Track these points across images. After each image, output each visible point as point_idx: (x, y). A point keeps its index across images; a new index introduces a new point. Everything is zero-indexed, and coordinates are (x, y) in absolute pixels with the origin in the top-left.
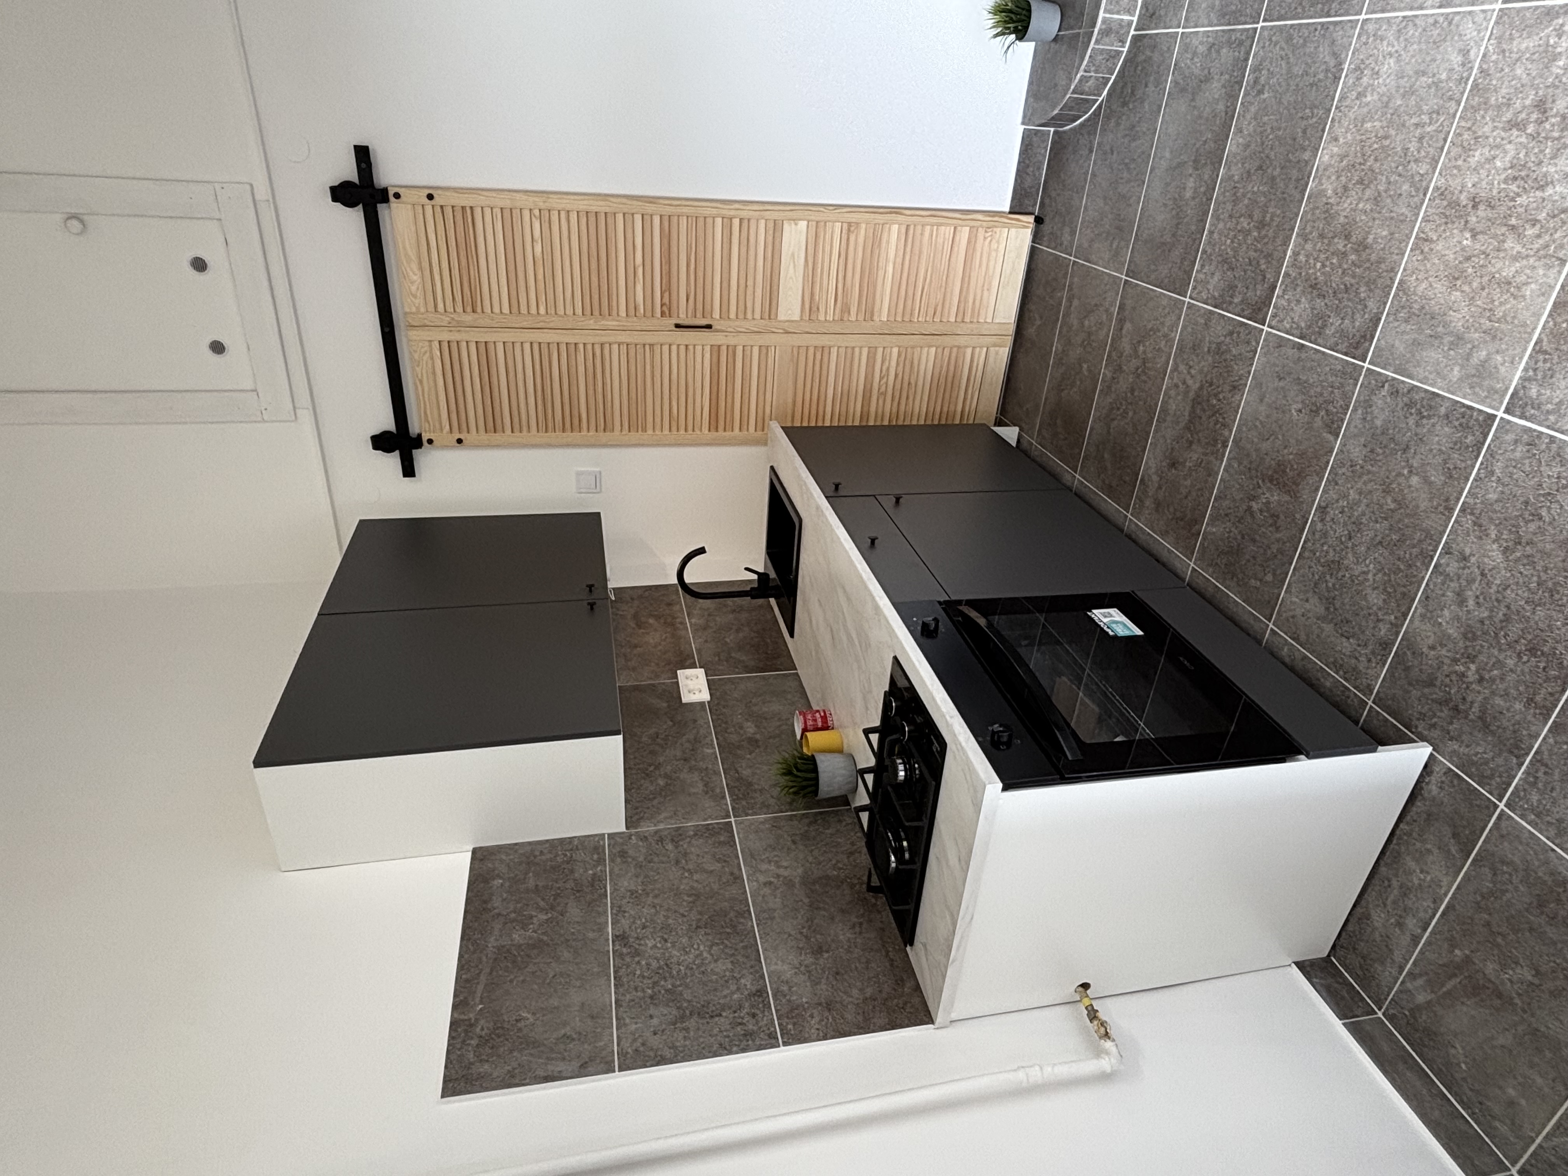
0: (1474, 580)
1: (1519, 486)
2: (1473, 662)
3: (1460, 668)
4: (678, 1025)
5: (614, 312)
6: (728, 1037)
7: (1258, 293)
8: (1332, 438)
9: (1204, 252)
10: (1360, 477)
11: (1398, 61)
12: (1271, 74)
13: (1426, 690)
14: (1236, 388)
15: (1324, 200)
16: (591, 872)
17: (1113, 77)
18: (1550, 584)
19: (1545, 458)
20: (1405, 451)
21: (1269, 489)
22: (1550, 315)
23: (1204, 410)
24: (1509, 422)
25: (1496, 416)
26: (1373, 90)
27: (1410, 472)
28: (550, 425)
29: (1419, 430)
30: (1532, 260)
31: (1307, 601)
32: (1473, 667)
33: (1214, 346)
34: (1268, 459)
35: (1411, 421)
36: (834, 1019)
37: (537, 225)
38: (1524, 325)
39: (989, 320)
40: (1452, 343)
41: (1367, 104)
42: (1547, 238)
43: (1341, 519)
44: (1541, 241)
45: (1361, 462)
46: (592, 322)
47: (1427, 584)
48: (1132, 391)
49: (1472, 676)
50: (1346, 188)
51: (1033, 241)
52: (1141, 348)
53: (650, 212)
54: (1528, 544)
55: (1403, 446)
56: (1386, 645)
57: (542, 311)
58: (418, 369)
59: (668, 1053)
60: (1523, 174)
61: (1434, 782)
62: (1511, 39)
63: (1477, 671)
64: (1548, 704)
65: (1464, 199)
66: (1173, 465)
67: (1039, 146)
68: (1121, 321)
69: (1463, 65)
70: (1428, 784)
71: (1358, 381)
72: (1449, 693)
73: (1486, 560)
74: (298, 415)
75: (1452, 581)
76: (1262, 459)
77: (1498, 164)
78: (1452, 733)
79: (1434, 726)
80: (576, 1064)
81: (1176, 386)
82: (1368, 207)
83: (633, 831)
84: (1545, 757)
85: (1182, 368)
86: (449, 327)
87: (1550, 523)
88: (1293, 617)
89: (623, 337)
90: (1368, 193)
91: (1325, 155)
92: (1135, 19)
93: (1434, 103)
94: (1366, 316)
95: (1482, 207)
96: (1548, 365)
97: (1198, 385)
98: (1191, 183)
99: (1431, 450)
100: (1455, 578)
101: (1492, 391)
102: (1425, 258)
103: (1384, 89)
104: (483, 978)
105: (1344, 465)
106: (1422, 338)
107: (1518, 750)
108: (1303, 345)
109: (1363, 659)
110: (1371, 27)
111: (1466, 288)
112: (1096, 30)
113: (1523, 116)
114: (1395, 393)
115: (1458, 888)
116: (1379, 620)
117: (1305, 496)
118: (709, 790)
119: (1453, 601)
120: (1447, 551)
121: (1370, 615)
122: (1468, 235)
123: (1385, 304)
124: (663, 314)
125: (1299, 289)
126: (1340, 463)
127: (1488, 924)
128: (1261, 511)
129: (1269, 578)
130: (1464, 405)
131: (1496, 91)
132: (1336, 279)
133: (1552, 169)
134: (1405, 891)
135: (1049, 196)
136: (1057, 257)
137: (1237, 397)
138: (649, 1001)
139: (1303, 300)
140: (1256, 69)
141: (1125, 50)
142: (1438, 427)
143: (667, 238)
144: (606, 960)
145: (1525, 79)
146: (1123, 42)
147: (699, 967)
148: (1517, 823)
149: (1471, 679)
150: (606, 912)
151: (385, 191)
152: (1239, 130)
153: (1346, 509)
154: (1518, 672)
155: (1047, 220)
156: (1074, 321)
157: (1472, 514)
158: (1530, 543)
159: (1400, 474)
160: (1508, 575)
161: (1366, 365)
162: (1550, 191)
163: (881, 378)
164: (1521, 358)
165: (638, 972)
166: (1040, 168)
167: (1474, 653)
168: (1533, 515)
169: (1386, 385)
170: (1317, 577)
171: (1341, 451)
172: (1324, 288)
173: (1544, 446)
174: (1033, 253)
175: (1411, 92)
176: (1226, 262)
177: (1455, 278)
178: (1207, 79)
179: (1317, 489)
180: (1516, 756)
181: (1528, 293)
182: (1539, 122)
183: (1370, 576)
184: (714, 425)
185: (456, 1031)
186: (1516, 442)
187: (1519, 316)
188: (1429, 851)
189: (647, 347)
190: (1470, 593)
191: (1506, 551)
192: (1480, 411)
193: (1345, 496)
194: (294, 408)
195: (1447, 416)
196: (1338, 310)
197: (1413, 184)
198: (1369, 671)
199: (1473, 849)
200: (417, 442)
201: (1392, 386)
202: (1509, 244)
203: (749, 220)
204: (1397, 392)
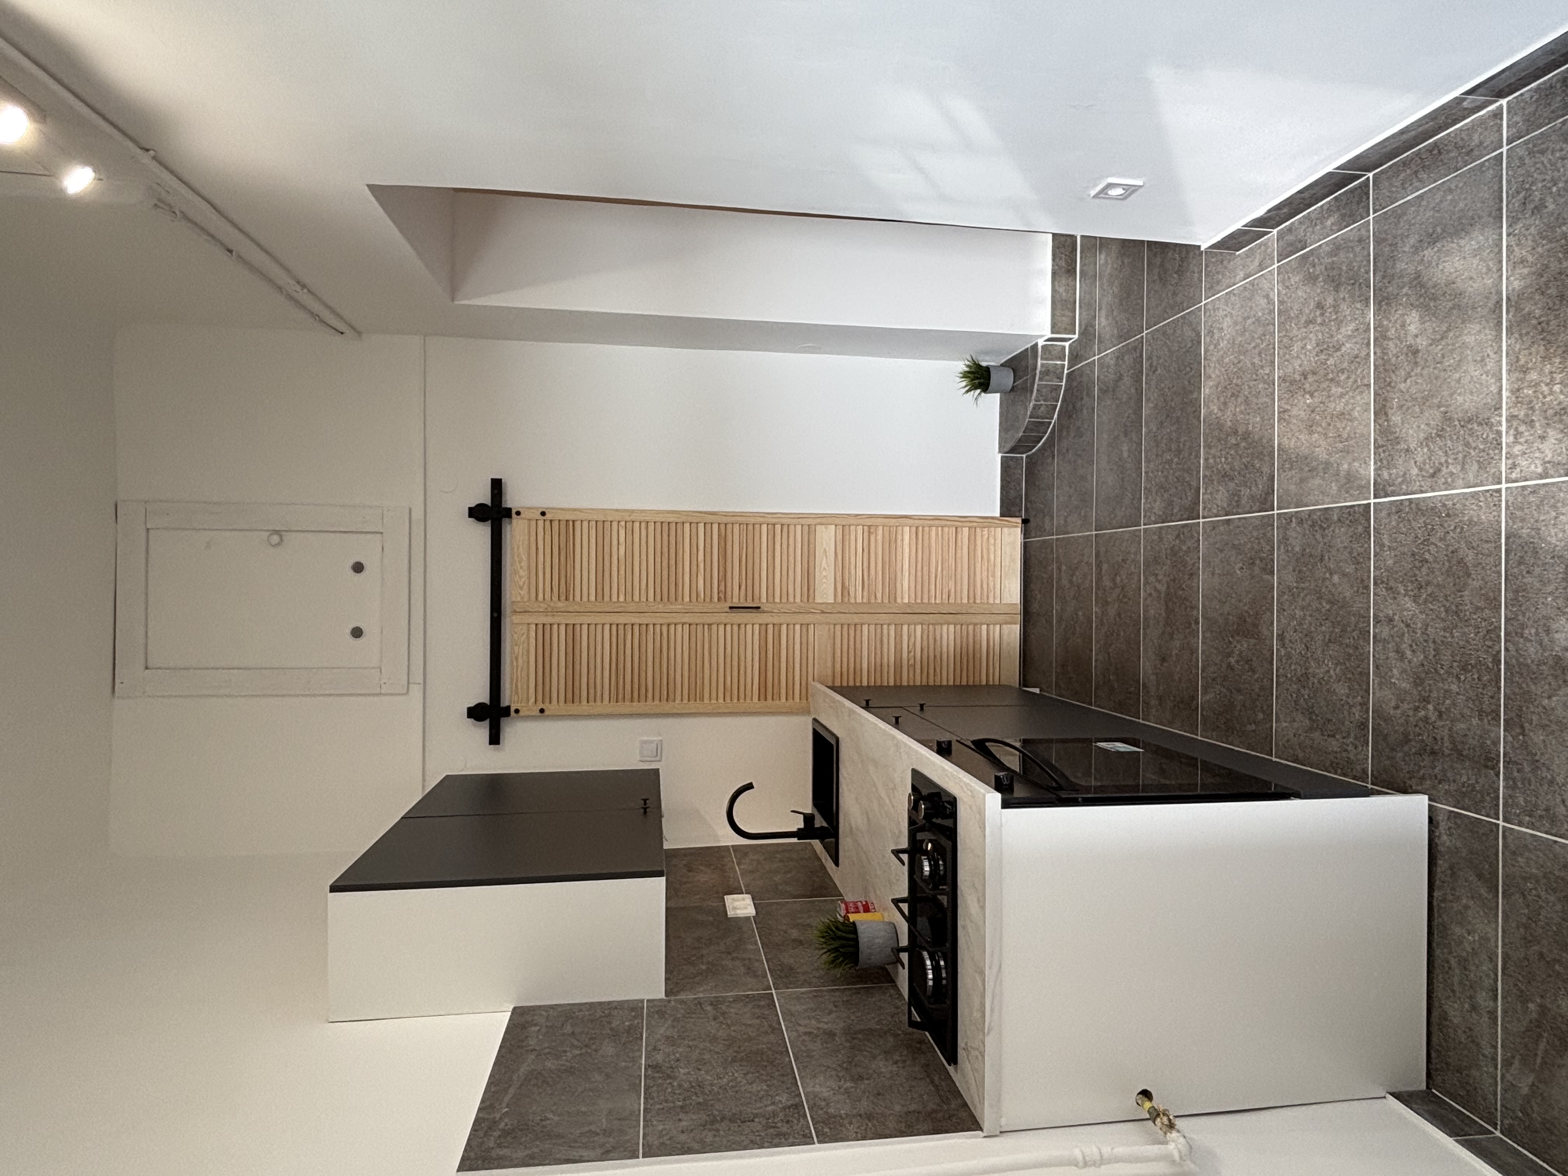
0: (1403, 635)
1: (1404, 545)
2: (1429, 703)
3: (1422, 713)
4: (708, 1126)
5: (680, 599)
6: (759, 1136)
7: (1189, 498)
8: (1270, 577)
9: (1145, 488)
10: (1299, 596)
11: (1232, 316)
12: (1159, 358)
13: (1406, 748)
14: (1193, 575)
15: (1214, 416)
16: (627, 1023)
17: (1059, 404)
18: (1454, 608)
19: (1411, 517)
20: (1322, 560)
21: (1238, 642)
22: (1375, 421)
23: (1175, 603)
24: (1379, 503)
25: (1370, 504)
26: (1223, 340)
27: (1331, 574)
28: (621, 696)
29: (1326, 540)
30: (1351, 394)
31: (1294, 721)
32: (1430, 707)
33: (1169, 551)
34: (1231, 618)
35: (1318, 536)
36: (874, 1126)
37: (622, 532)
38: (1362, 435)
39: (998, 601)
40: (1324, 469)
41: (1222, 348)
42: (1354, 376)
43: (1295, 636)
44: (1351, 380)
45: (1295, 585)
46: (660, 606)
47: (1374, 656)
48: (1119, 615)
49: (1433, 717)
50: (1225, 403)
51: (1025, 538)
52: (1118, 578)
53: (710, 521)
54: (1427, 585)
55: (1319, 558)
56: (1363, 725)
57: (622, 599)
58: (516, 648)
59: (696, 1146)
60: (1325, 346)
61: (1443, 831)
62: (1289, 278)
63: (1435, 709)
64: (1493, 707)
65: (1298, 377)
66: (1163, 660)
67: (1015, 468)
68: (1099, 566)
69: (1269, 303)
70: (1439, 837)
71: (1273, 526)
72: (1423, 741)
73: (1405, 613)
74: (410, 689)
75: (1389, 643)
76: (1226, 619)
77: (1309, 347)
78: (1439, 777)
79: (1423, 778)
80: (599, 1151)
81: (1150, 595)
82: (1243, 408)
83: (672, 998)
84: (1511, 756)
85: (1152, 579)
86: (546, 612)
87: (1435, 561)
88: (1288, 741)
89: (687, 619)
90: (1239, 400)
91: (1205, 391)
92: (1066, 363)
93: (1260, 331)
94: (1265, 478)
95: (1309, 376)
96: (1387, 453)
97: (1165, 586)
98: (1125, 448)
99: (1338, 550)
100: (1390, 640)
101: (1360, 487)
102: (1288, 423)
103: (1228, 336)
104: (512, 1091)
105: (1285, 593)
106: (1305, 475)
107: (1489, 762)
108: (1229, 520)
109: (1350, 748)
110: (1209, 307)
111: (1319, 429)
112: (1038, 372)
113: (1312, 315)
114: (1301, 522)
115: (1503, 931)
116: (1351, 707)
117: (1265, 632)
118: (751, 971)
119: (1396, 659)
120: (1377, 621)
121: (1343, 706)
122: (1308, 397)
123: (1274, 464)
124: (719, 599)
125: (1215, 483)
126: (1281, 594)
127: (1541, 955)
128: (1237, 662)
129: (1261, 716)
130: (1347, 507)
131: (1292, 308)
132: (1236, 464)
133: (1340, 336)
134: (1464, 963)
135: (1031, 502)
136: (1044, 541)
137: (1196, 580)
138: (679, 1110)
139: (1220, 488)
140: (1149, 358)
141: (1063, 384)
142: (1337, 531)
143: (723, 539)
144: (637, 1081)
145: (1305, 296)
146: (1061, 380)
147: (732, 1087)
148: (1519, 832)
149: (1433, 719)
150: (640, 1050)
151: (510, 510)
152: (1148, 400)
153: (1297, 627)
154: (1463, 692)
155: (1032, 519)
156: (1065, 582)
157: (1383, 582)
158: (1428, 583)
159: (1324, 580)
160: (1424, 616)
161: (1276, 512)
162: (1344, 349)
163: (909, 652)
164: (1370, 457)
165: (670, 1090)
166: (1020, 484)
167: (1427, 695)
168: (1422, 561)
169: (1294, 520)
170: (1294, 696)
171: (1279, 583)
172: (1232, 473)
173: (1407, 509)
174: (1026, 547)
175: (1245, 330)
176: (1162, 488)
177: (1310, 428)
178: (1120, 378)
179: (1272, 623)
180: (1492, 769)
181: (1356, 414)
182: (1322, 315)
183: (1332, 672)
184: (763, 695)
185: (480, 1125)
186: (1389, 515)
187: (1358, 431)
188: (1467, 907)
189: (706, 627)
190: (1404, 646)
191: (1415, 599)
192: (1359, 505)
193: (1293, 617)
194: (408, 683)
195: (1339, 520)
196: (1245, 484)
197: (1265, 382)
198: (1359, 757)
199: (1498, 881)
200: (506, 712)
201: (1297, 518)
202: (1334, 390)
203: (788, 525)
204: (1302, 520)
